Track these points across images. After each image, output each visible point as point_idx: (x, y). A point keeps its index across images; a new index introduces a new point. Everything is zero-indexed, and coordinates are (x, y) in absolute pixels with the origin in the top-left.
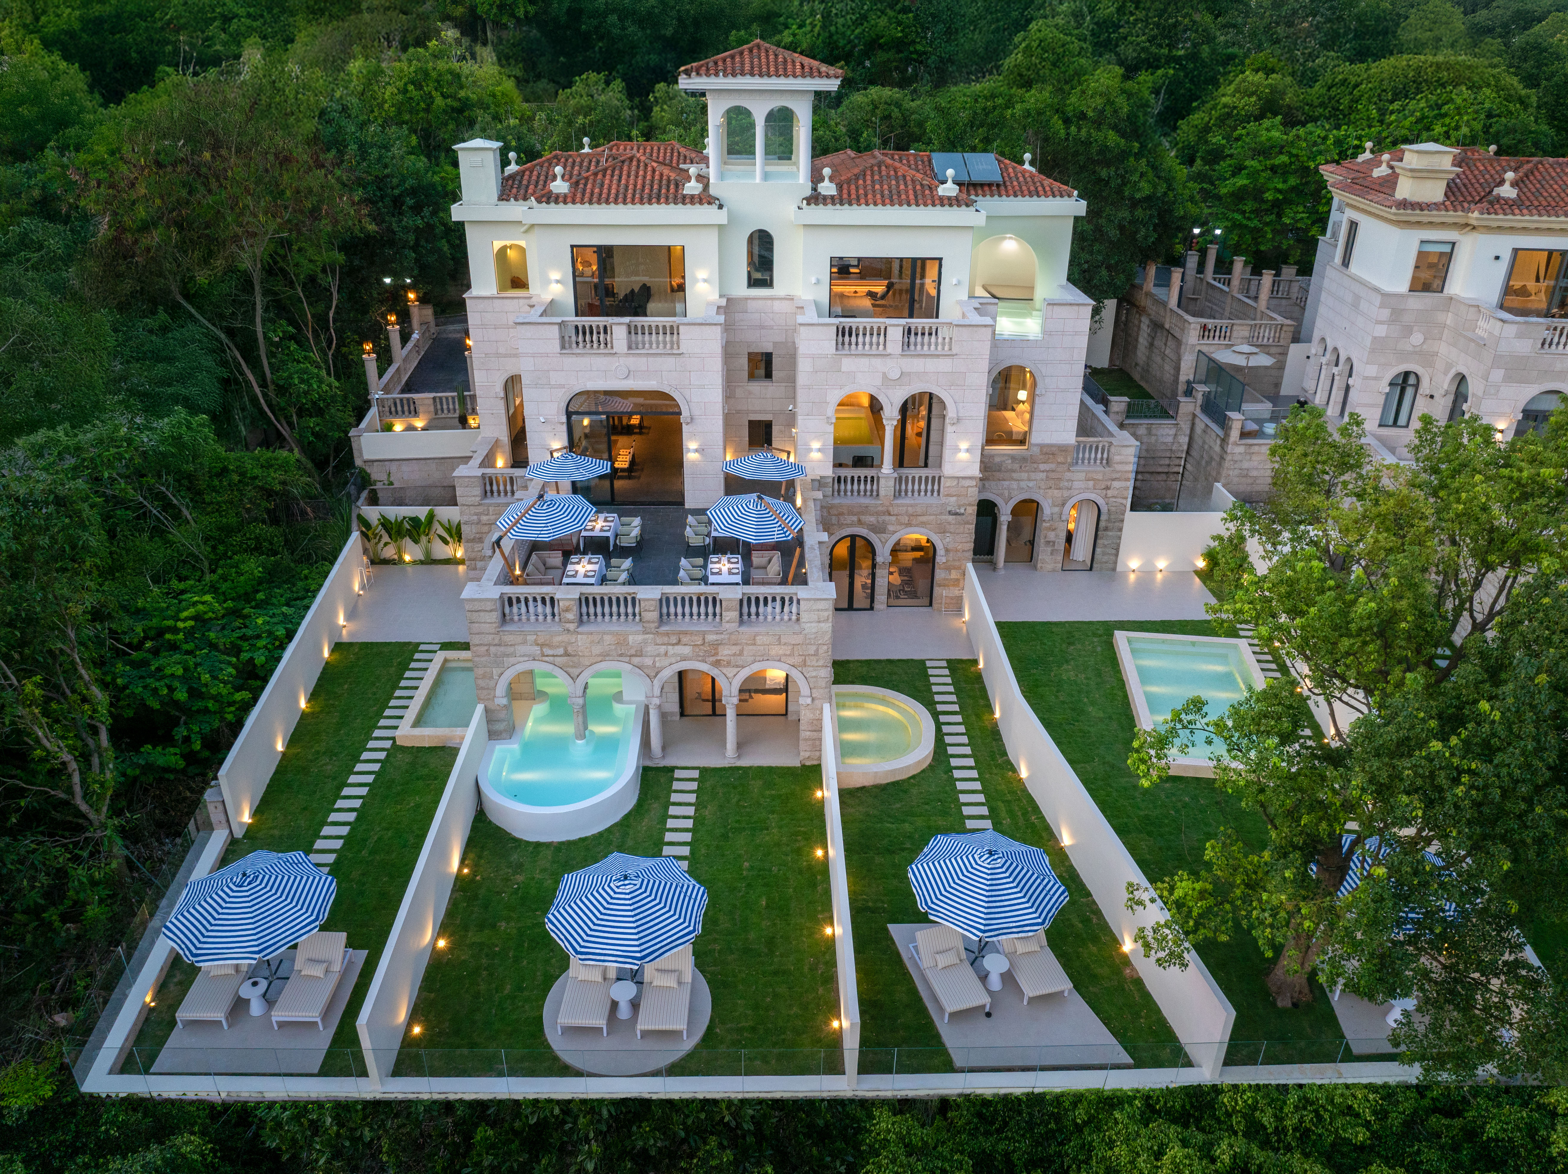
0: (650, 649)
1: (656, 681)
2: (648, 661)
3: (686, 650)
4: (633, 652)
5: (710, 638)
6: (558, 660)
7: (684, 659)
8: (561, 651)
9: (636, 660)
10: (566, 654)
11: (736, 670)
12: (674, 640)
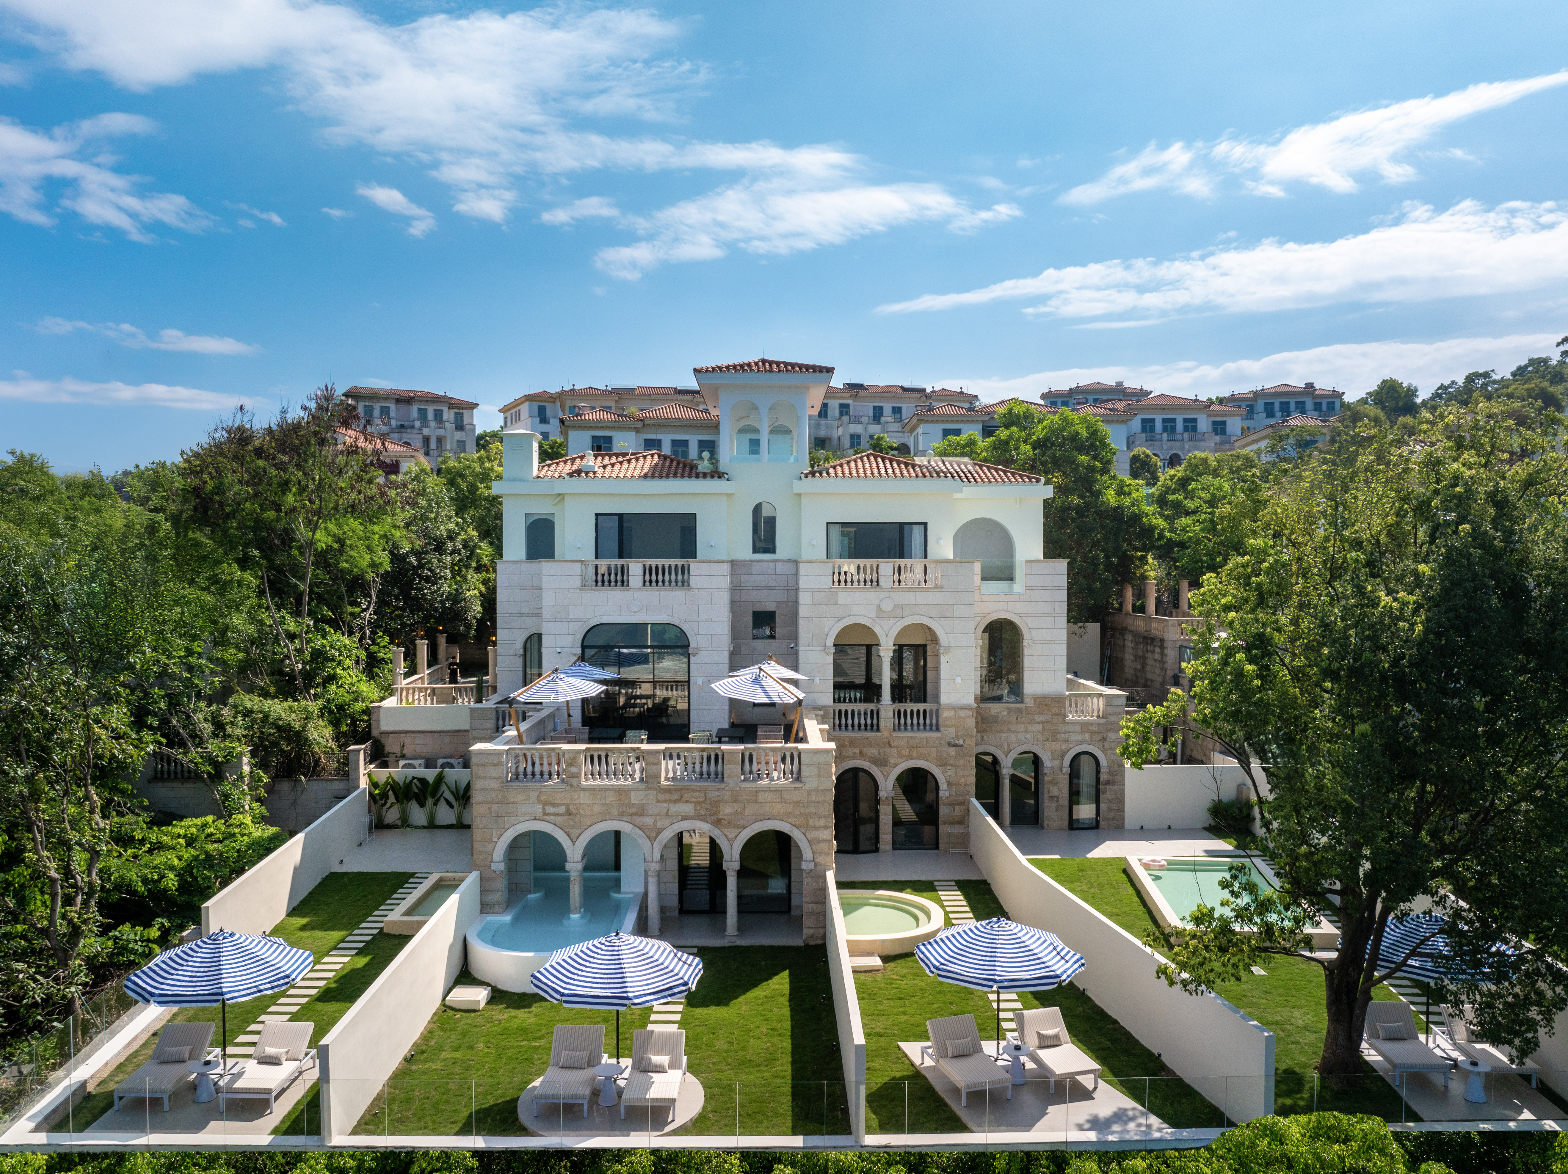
0: (652, 809)
1: (656, 844)
2: (649, 821)
3: (687, 808)
4: (634, 810)
5: (712, 794)
6: (559, 820)
7: (685, 818)
8: (562, 809)
9: (637, 820)
10: (569, 813)
11: (736, 831)
12: (676, 797)
